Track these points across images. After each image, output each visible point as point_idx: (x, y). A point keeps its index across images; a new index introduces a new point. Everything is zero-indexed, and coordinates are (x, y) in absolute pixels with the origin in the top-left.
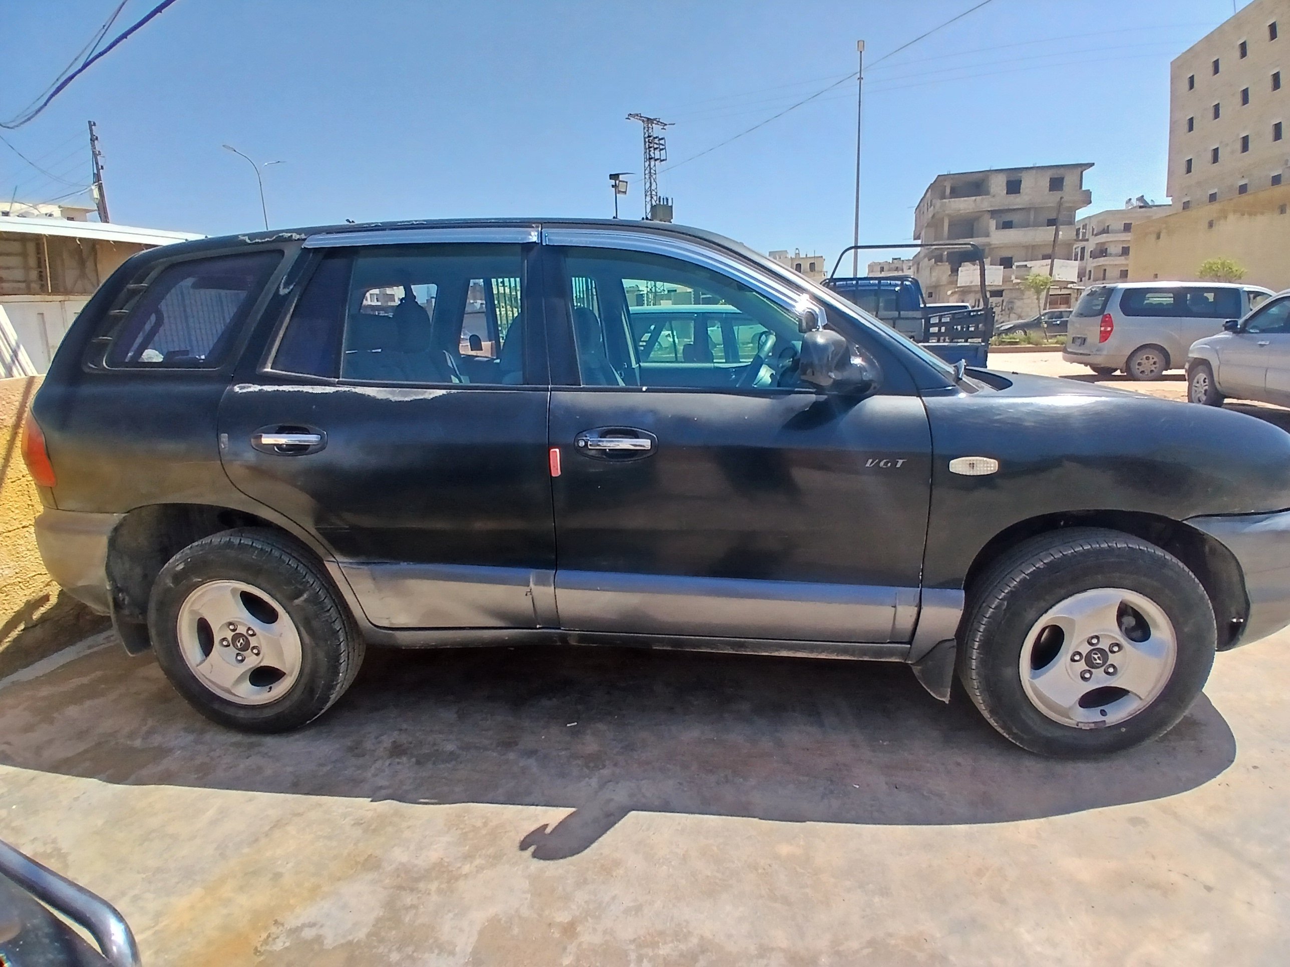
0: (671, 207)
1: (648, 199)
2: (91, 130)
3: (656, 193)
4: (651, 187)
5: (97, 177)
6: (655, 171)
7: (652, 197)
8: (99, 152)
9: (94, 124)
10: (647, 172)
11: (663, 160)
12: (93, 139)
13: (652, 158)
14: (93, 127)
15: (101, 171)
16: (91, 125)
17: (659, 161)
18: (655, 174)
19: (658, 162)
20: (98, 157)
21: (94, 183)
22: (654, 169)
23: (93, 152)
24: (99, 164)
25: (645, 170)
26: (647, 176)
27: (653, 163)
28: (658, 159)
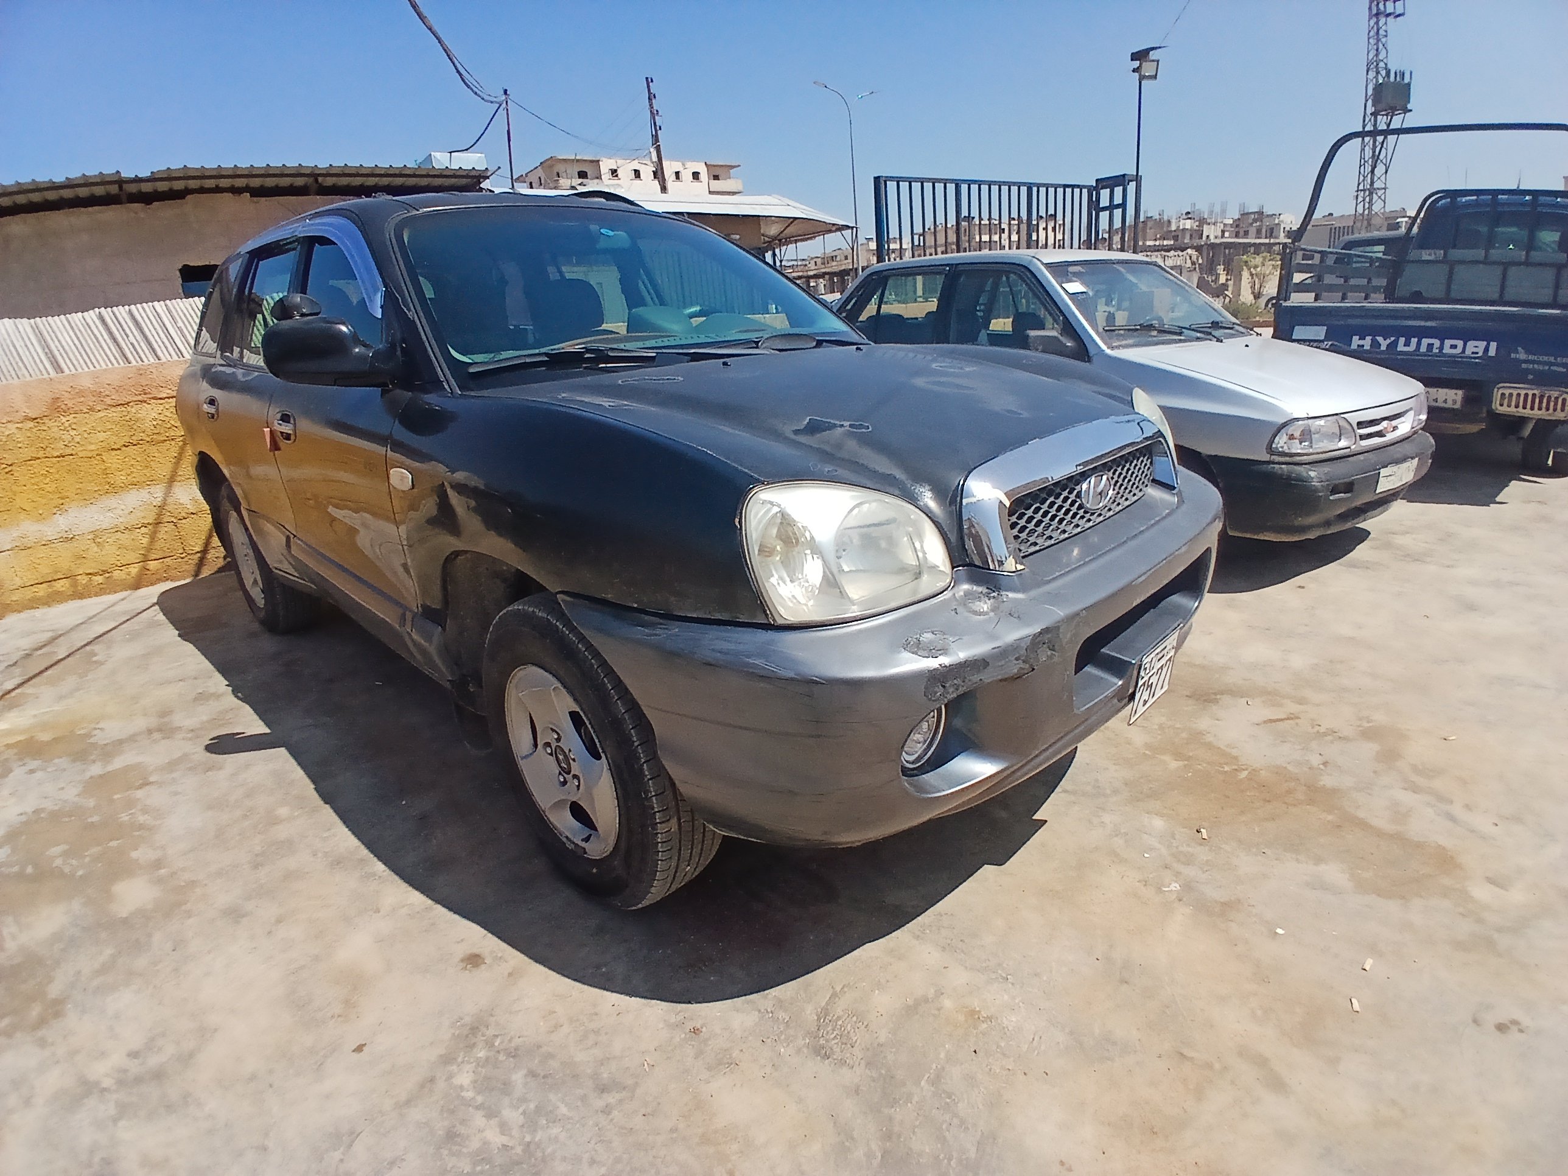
0: (1409, 85)
1: (1372, 74)
2: (648, 86)
3: (1386, 64)
4: (1377, 55)
5: (656, 139)
6: (1386, 31)
7: (1378, 73)
8: (657, 111)
9: (652, 81)
10: (1372, 34)
11: (1399, 15)
12: (651, 97)
13: (1381, 13)
14: (651, 84)
15: (659, 132)
16: (649, 81)
17: (1392, 16)
18: (1386, 36)
19: (1390, 19)
20: (656, 117)
21: (653, 145)
22: (1384, 28)
23: (651, 111)
24: (657, 124)
25: (1370, 31)
26: (1372, 41)
27: (1382, 20)
28: (1389, 15)
